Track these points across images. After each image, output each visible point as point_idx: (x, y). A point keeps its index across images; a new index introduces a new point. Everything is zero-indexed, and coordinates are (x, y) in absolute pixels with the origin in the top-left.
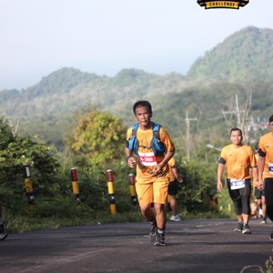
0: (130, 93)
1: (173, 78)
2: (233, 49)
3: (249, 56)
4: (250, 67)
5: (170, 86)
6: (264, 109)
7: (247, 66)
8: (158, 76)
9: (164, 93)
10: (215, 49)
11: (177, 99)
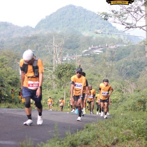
0: (3, 35)
1: (28, 29)
2: (61, 16)
3: (69, 20)
4: (69, 26)
5: (26, 33)
6: (75, 49)
7: (68, 26)
8: (20, 27)
9: (21, 37)
10: (51, 15)
11: (29, 40)
